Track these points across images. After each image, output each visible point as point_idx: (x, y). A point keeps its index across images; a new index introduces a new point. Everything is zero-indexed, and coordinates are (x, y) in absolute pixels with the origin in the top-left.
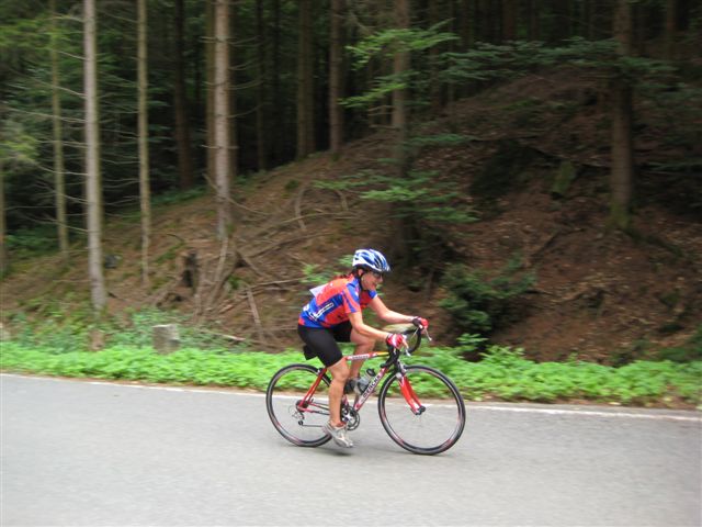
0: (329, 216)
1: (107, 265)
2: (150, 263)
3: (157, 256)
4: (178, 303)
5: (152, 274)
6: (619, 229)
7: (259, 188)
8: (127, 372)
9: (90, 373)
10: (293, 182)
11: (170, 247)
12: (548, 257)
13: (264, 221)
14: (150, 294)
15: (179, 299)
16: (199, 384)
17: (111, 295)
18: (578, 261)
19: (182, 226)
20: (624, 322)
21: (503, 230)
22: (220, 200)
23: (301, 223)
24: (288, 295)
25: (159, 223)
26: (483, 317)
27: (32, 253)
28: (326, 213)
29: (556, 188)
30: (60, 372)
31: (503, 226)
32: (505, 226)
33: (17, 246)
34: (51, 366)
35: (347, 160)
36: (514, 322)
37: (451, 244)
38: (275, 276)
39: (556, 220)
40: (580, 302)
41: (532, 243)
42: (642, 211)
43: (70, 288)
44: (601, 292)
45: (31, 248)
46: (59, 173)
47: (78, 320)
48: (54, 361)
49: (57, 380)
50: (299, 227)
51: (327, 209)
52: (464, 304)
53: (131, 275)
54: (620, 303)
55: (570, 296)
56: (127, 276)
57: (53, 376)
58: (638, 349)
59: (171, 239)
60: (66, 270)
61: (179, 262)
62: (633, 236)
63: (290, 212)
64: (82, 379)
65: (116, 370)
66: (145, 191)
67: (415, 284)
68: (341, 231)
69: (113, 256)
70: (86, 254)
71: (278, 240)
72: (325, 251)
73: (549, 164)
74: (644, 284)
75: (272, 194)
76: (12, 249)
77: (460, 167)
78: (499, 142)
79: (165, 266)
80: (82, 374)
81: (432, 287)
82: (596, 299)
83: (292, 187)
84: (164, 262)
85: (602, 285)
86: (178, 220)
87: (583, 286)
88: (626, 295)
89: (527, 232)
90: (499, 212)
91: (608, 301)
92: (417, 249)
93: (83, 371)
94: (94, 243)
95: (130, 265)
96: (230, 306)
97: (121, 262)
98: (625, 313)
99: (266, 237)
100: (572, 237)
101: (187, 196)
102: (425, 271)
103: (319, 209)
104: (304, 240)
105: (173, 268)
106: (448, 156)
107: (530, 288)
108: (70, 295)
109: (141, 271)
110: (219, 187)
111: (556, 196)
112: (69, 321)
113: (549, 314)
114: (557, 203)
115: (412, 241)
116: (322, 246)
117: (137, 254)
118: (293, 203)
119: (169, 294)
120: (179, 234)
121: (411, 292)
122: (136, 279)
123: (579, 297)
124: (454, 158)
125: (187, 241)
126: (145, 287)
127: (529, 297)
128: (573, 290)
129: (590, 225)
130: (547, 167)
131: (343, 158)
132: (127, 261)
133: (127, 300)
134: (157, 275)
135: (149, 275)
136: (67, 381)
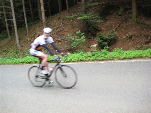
0: (69, 24)
1: (20, 40)
2: (29, 38)
3: (31, 36)
6: (134, 21)
7: (52, 19)
8: (32, 62)
9: (23, 63)
10: (59, 17)
11: (34, 34)
12: (119, 29)
13: (54, 27)
17: (22, 46)
18: (126, 29)
19: (35, 29)
20: (137, 42)
21: (108, 24)
22: (44, 23)
23: (62, 26)
24: (62, 42)
25: (30, 29)
26: (106, 43)
28: (68, 23)
29: (119, 14)
30: (16, 63)
31: (108, 23)
32: (109, 23)
34: (14, 62)
35: (71, 11)
36: (113, 44)
37: (97, 28)
38: (58, 38)
39: (120, 21)
40: (127, 38)
41: (115, 26)
42: (139, 17)
43: (12, 45)
44: (132, 36)
46: (6, 20)
47: (15, 52)
48: (14, 61)
49: (16, 65)
50: (62, 27)
51: (68, 22)
52: (102, 40)
53: (26, 41)
54: (136, 38)
55: (125, 37)
56: (24, 42)
57: (14, 64)
58: (141, 47)
59: (33, 33)
60: (11, 42)
62: (138, 23)
63: (60, 24)
64: (21, 64)
65: (29, 61)
66: (26, 22)
67: (90, 37)
68: (72, 27)
69: (21, 37)
70: (15, 37)
71: (58, 30)
72: (69, 32)
73: (117, 8)
74: (141, 33)
75: (55, 20)
77: (97, 11)
78: (105, 4)
79: (33, 39)
81: (94, 38)
82: (131, 37)
83: (59, 18)
85: (132, 34)
86: (34, 28)
87: (127, 35)
88: (137, 36)
89: (114, 24)
90: (107, 20)
91: (133, 37)
92: (90, 30)
93: (21, 63)
94: (16, 35)
96: (49, 46)
97: (23, 38)
98: (137, 40)
99: (55, 30)
100: (124, 24)
101: (35, 23)
102: (92, 34)
103: (66, 23)
104: (64, 30)
106: (94, 8)
107: (116, 36)
108: (12, 47)
109: (28, 40)
110: (43, 20)
111: (119, 15)
112: (13, 53)
113: (120, 41)
114: (120, 17)
115: (88, 28)
116: (68, 31)
117: (26, 37)
118: (60, 22)
120: (35, 31)
121: (89, 39)
122: (27, 42)
123: (127, 37)
124: (95, 9)
125: (37, 32)
126: (29, 43)
127: (115, 38)
128: (125, 36)
129: (128, 21)
130: (117, 9)
131: (70, 11)
132: (24, 38)
133: (25, 47)
134: (31, 41)
135: (29, 41)
136: (18, 65)
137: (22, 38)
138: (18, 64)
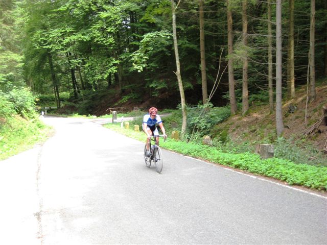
1: (290, 111)
2: (308, 112)
3: (315, 107)
4: (319, 134)
5: (309, 117)
14: (306, 128)
15: (320, 132)
16: (266, 176)
17: (287, 127)
27: (263, 103)
30: (218, 162)
33: (256, 99)
45: (262, 100)
46: (270, 63)
49: (214, 165)
53: (300, 117)
56: (297, 118)
60: (271, 113)
61: (322, 112)
64: (224, 166)
69: (293, 106)
76: (254, 101)
79: (316, 114)
80: (225, 164)
84: (316, 111)
94: (279, 99)
95: (301, 112)
97: (297, 109)
105: (320, 114)
108: (269, 125)
109: (305, 115)
119: (315, 129)
122: (302, 119)
126: (304, 124)
132: (300, 110)
133: (294, 130)
134: (312, 118)
135: (307, 118)
136: (218, 166)
137: (295, 107)
138: (221, 164)
